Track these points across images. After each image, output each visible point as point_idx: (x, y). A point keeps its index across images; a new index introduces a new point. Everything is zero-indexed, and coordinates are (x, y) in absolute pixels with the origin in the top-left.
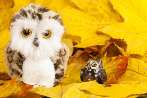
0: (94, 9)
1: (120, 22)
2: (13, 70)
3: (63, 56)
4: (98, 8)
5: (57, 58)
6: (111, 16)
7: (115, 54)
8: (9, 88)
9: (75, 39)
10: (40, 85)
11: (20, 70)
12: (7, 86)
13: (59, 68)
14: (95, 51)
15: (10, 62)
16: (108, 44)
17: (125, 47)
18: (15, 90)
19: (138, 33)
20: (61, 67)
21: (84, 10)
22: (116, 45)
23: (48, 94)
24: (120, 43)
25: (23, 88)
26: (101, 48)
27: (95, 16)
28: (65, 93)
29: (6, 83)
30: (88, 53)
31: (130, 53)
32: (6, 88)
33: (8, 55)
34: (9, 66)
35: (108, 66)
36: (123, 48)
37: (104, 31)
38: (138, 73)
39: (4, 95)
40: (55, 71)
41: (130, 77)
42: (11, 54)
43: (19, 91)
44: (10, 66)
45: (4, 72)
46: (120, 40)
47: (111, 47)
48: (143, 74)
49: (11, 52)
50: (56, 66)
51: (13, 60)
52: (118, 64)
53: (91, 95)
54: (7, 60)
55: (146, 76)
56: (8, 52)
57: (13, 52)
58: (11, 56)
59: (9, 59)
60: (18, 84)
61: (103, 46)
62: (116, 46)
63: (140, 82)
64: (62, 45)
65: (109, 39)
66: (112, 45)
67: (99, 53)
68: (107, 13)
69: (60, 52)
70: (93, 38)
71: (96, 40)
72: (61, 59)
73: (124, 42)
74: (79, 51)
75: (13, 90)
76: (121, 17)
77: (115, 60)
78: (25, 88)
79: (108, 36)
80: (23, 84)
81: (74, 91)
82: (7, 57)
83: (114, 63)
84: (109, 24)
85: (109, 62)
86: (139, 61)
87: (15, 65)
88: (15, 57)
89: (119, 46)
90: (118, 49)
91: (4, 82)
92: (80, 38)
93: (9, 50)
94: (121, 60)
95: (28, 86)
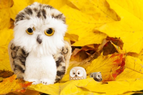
0: (91, 9)
1: (116, 21)
2: (16, 66)
3: (65, 54)
4: (95, 7)
5: (59, 55)
6: (108, 15)
7: (111, 52)
8: (8, 85)
9: (73, 37)
10: (41, 82)
11: (22, 66)
12: (6, 83)
13: (61, 65)
14: (92, 49)
15: (14, 58)
16: (105, 42)
17: (121, 46)
18: (14, 87)
19: (133, 32)
20: (63, 64)
21: (82, 9)
22: (112, 43)
23: (46, 90)
24: (116, 42)
25: (22, 85)
26: (98, 47)
27: (92, 15)
28: (63, 89)
29: (5, 80)
30: (85, 51)
31: (126, 51)
32: (5, 85)
33: (12, 51)
34: (12, 61)
35: (104, 63)
36: (119, 46)
37: (101, 29)
38: (134, 70)
39: (3, 92)
40: (57, 68)
41: (126, 74)
42: (15, 50)
43: (18, 88)
44: (14, 62)
45: (4, 69)
46: (117, 38)
47: (107, 46)
48: (139, 71)
49: (15, 48)
50: (58, 64)
51: (16, 56)
52: (114, 60)
53: (88, 92)
54: (11, 55)
55: (142, 73)
56: (12, 48)
57: (17, 48)
58: (15, 52)
59: (13, 55)
60: (17, 81)
61: (99, 45)
62: (112, 45)
63: (136, 79)
64: (65, 43)
65: (105, 37)
66: (109, 43)
67: (96, 51)
68: (104, 12)
69: (63, 50)
70: (90, 36)
71: (93, 39)
72: (63, 57)
73: (120, 40)
74: (76, 49)
75: (12, 86)
76: (117, 16)
77: (111, 57)
78: (24, 85)
79: (105, 34)
80: (22, 81)
81: (71, 88)
82: (10, 53)
83: (110, 60)
84: (105, 23)
85: (105, 59)
86: (135, 58)
87: (19, 61)
88: (19, 53)
89: (116, 44)
90: (114, 47)
91: (4, 79)
92: (77, 37)
93: (13, 47)
94: (116, 57)
95: (27, 83)
